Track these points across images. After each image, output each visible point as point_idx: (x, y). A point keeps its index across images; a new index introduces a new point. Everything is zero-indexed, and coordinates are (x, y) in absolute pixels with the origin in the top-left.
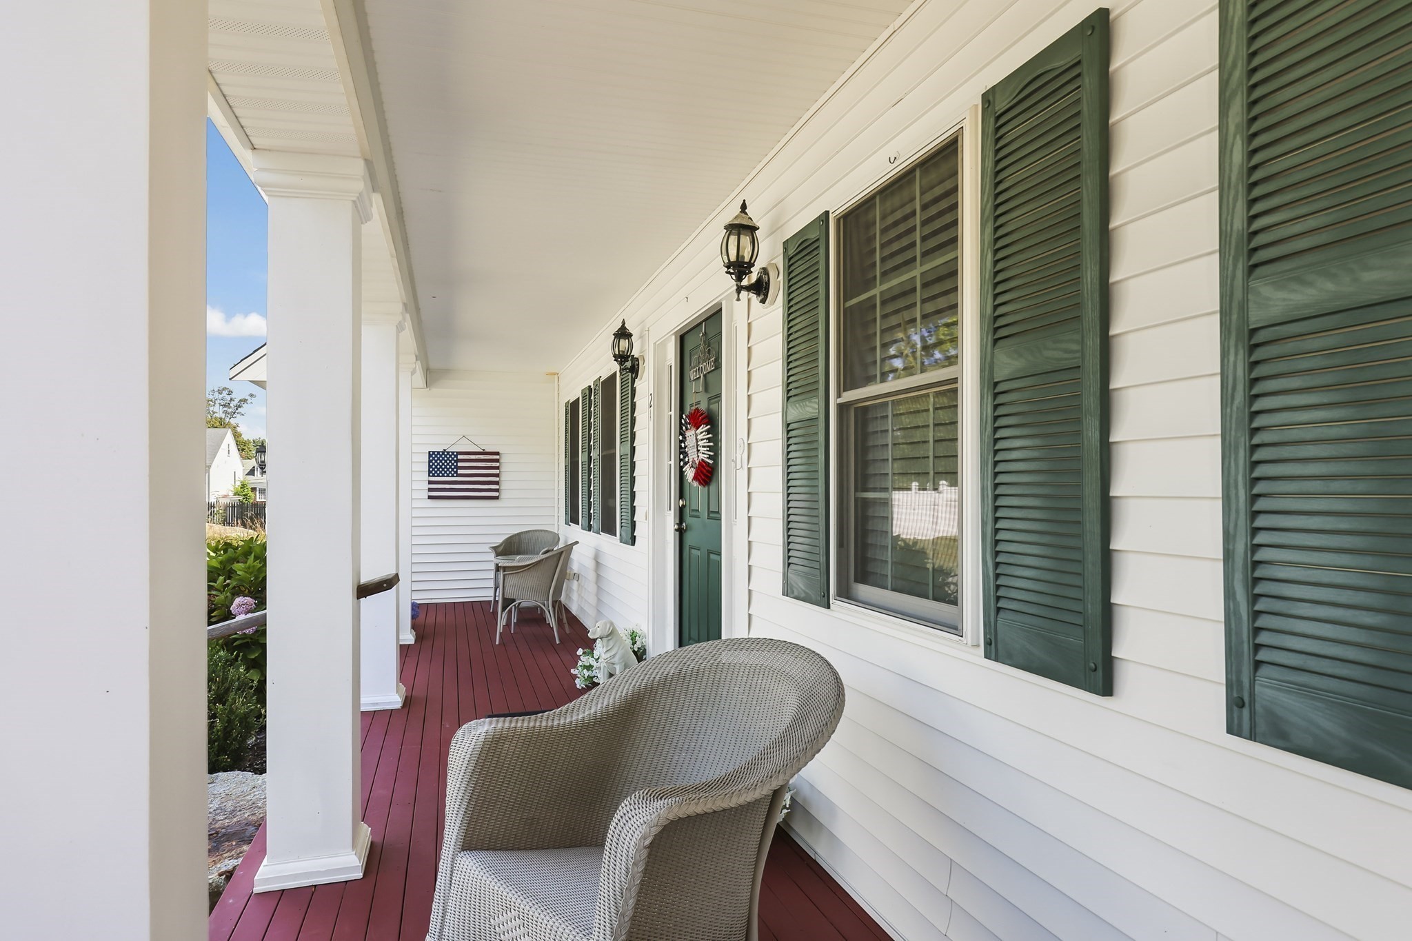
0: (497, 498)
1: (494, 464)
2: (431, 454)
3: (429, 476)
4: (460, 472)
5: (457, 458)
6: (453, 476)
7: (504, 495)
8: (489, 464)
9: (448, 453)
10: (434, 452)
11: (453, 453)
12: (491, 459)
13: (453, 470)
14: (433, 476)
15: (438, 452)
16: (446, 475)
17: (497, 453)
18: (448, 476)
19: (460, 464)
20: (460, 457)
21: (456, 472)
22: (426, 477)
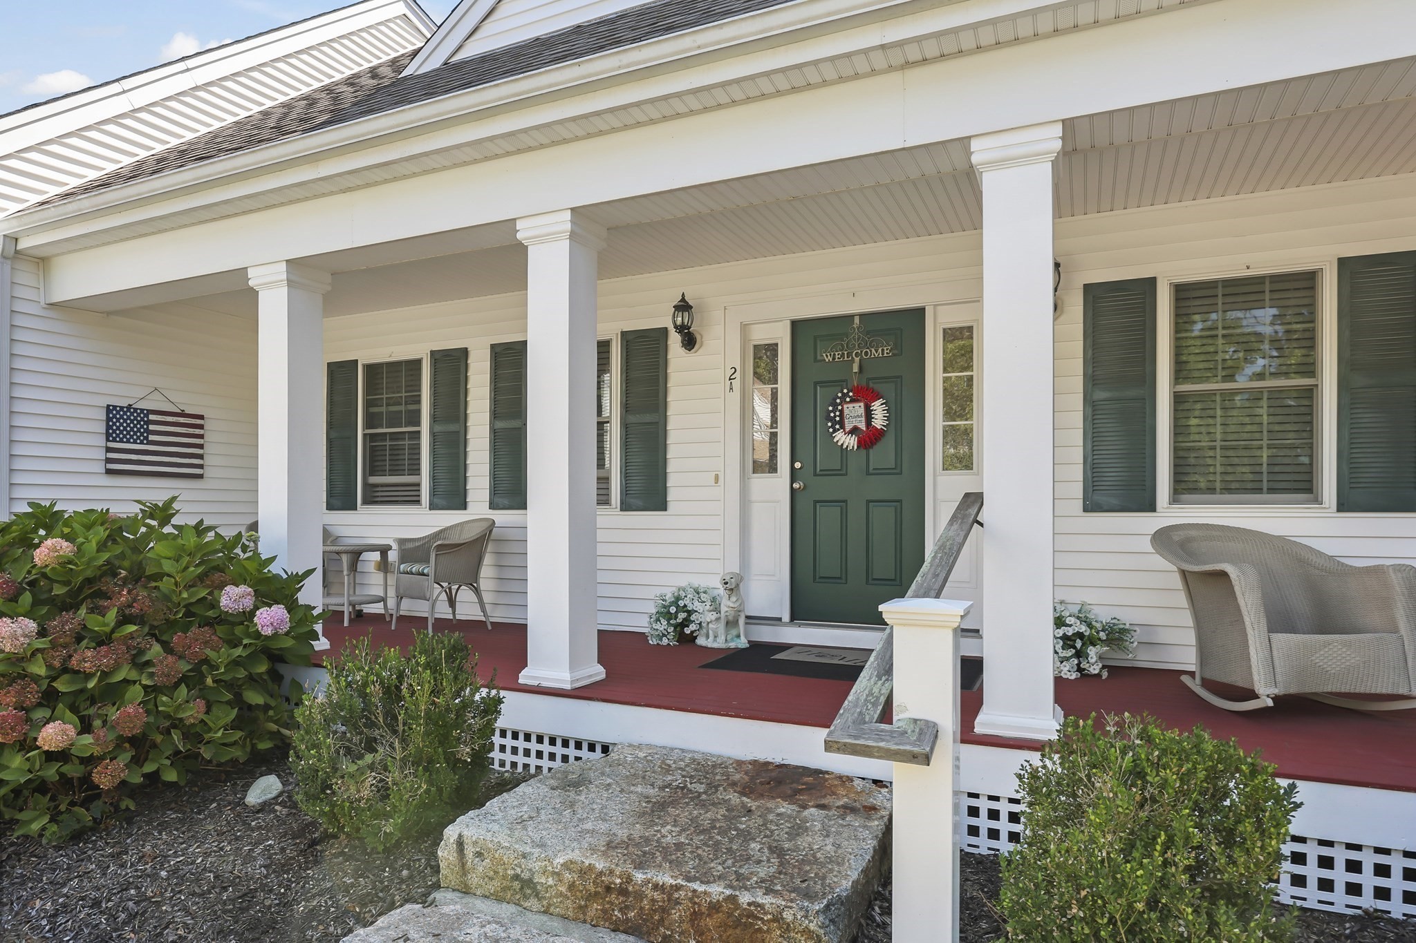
0: (201, 476)
1: (197, 431)
2: (109, 409)
3: (108, 440)
4: (151, 438)
5: (148, 418)
6: (142, 443)
7: (208, 472)
8: (191, 431)
9: (135, 410)
10: (115, 407)
11: (142, 410)
12: (194, 423)
13: (142, 434)
14: (114, 440)
15: (122, 408)
16: (132, 440)
17: (201, 417)
18: (135, 442)
19: (152, 427)
20: (152, 417)
21: (146, 438)
22: (101, 441)
